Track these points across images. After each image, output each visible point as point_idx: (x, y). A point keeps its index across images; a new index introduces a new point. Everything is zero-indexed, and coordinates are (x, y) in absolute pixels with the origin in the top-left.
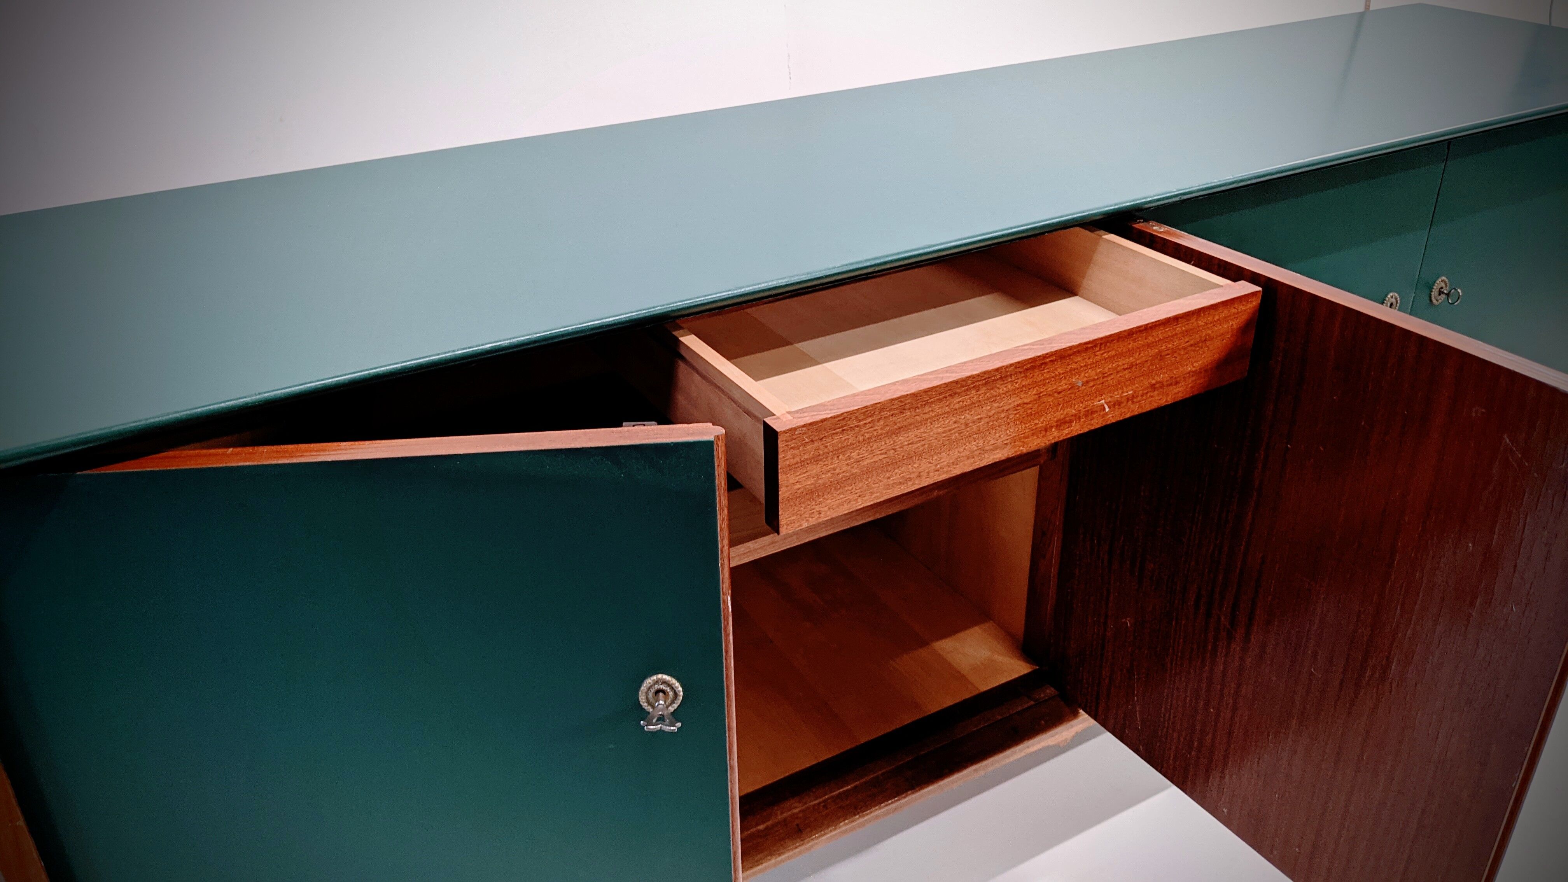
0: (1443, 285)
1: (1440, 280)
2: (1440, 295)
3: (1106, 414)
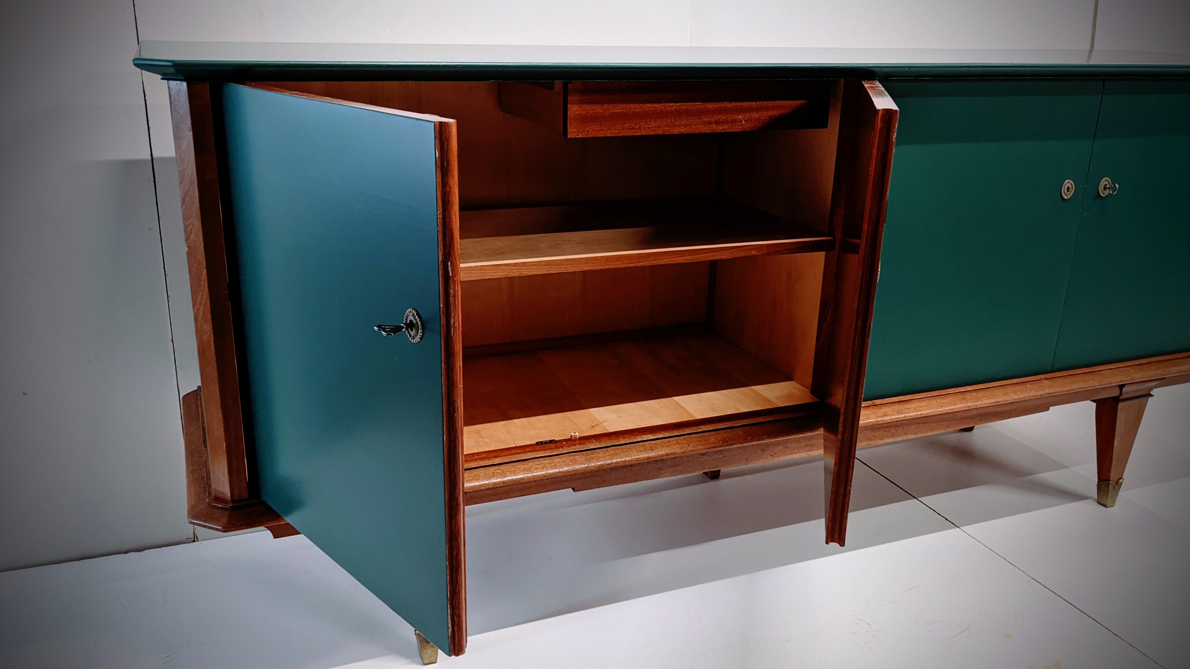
0: (1107, 183)
1: (1105, 179)
2: (1105, 189)
3: (743, 124)
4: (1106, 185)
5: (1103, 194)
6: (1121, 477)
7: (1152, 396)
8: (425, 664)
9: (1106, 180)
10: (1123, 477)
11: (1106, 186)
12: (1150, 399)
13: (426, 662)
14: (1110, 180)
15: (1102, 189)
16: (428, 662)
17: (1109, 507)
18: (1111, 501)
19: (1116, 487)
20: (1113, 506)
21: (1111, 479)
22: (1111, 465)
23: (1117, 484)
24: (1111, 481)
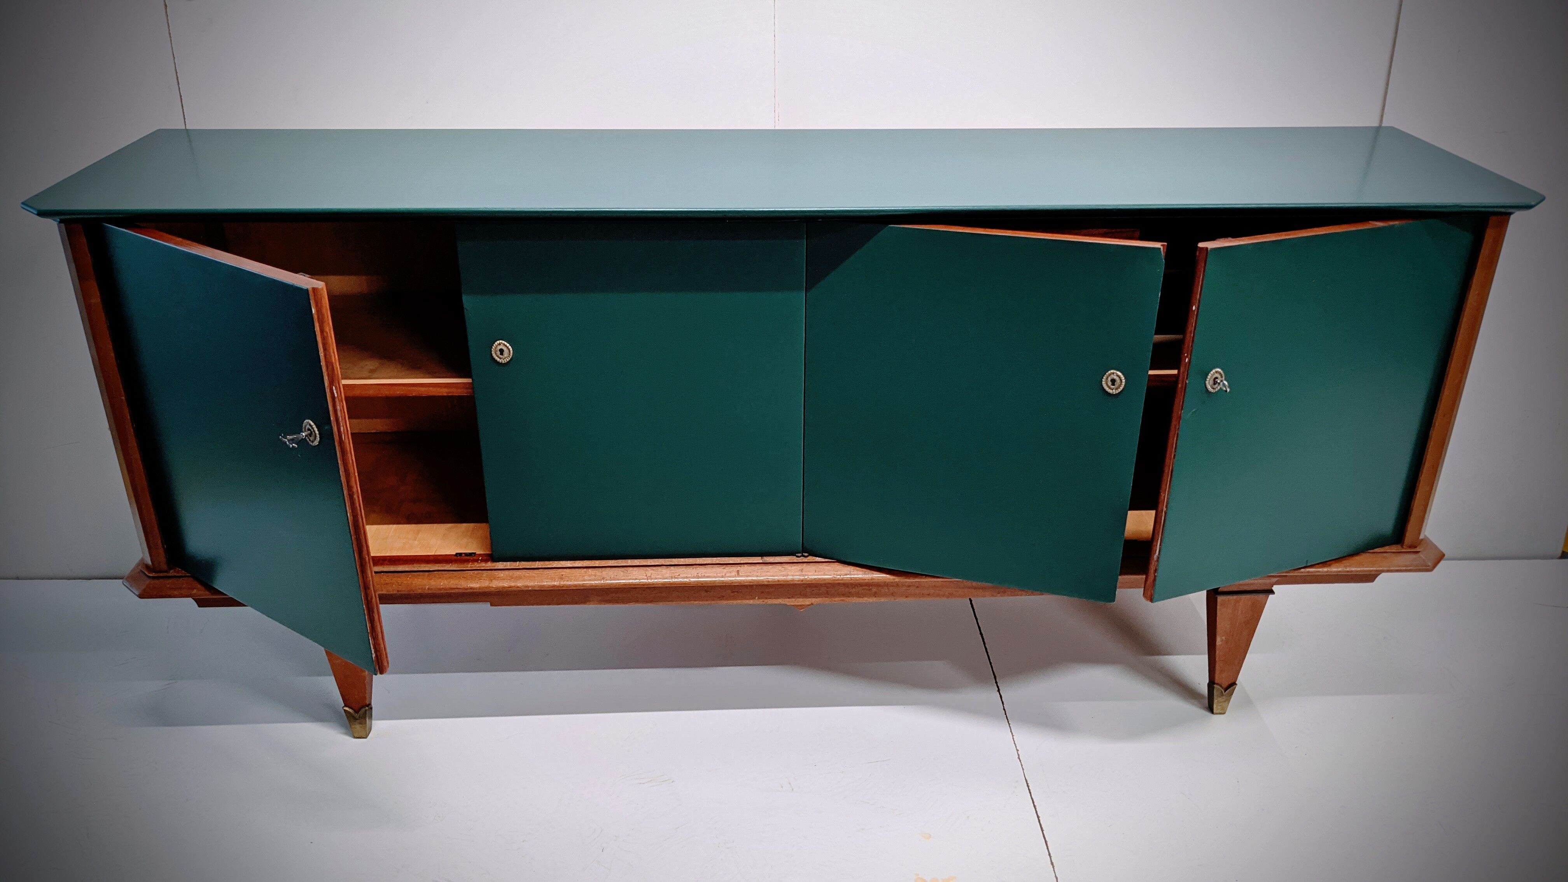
0: (1217, 375)
2: (1215, 384)
4: (1217, 378)
5: (1213, 389)
6: (1233, 681)
7: (1272, 592)
8: (355, 737)
9: (1216, 372)
10: (1237, 683)
11: (1216, 380)
12: (1271, 596)
13: (356, 736)
14: (1222, 372)
15: (1212, 382)
16: (358, 736)
17: (1217, 714)
18: (1219, 707)
19: (1225, 692)
20: (1224, 713)
21: (1216, 682)
22: (1214, 667)
23: (1226, 690)
24: (1217, 684)
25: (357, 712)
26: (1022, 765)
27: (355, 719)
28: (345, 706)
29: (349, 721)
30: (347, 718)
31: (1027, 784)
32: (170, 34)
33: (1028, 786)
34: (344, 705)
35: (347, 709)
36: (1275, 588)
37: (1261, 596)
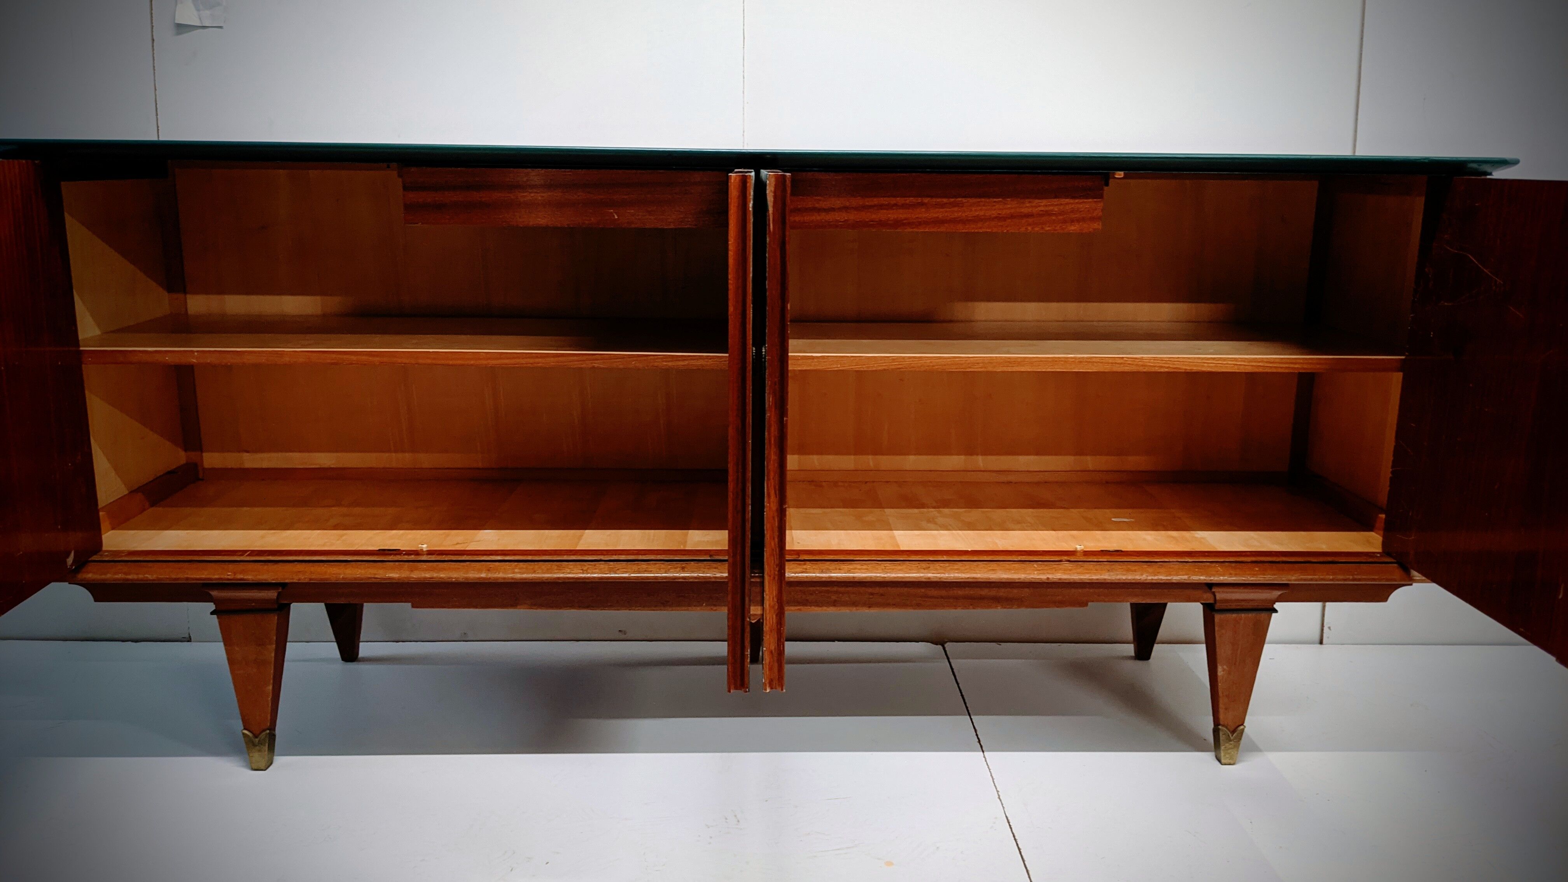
6: (1240, 721)
7: (1275, 611)
8: (253, 769)
10: (1245, 722)
12: (1274, 615)
13: (254, 767)
16: (256, 768)
17: (1227, 763)
18: (1227, 756)
19: (1232, 736)
20: (1233, 764)
21: (1221, 723)
22: (1218, 705)
23: (1233, 732)
24: (1223, 726)
25: (256, 736)
26: (1002, 804)
27: (254, 745)
28: (245, 729)
29: (248, 748)
30: (246, 743)
31: (1008, 820)
32: (154, 67)
33: (1009, 823)
34: (243, 728)
35: (246, 732)
36: (1277, 606)
37: (1263, 615)
